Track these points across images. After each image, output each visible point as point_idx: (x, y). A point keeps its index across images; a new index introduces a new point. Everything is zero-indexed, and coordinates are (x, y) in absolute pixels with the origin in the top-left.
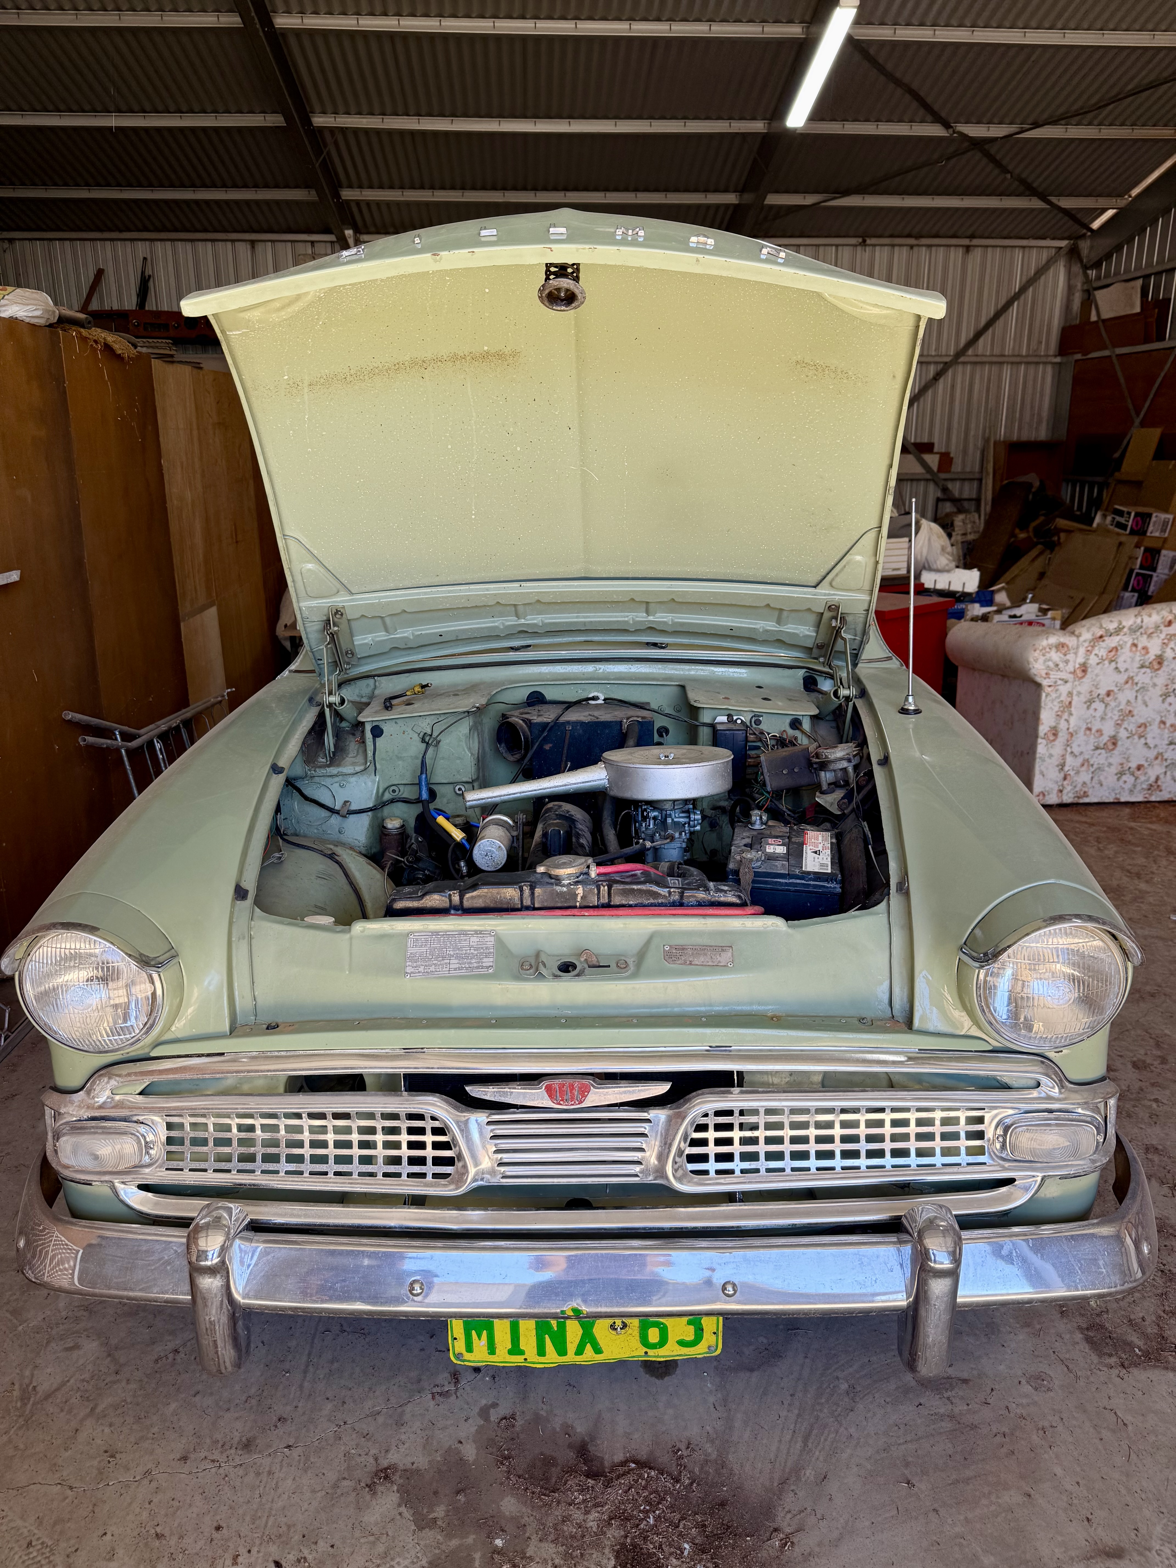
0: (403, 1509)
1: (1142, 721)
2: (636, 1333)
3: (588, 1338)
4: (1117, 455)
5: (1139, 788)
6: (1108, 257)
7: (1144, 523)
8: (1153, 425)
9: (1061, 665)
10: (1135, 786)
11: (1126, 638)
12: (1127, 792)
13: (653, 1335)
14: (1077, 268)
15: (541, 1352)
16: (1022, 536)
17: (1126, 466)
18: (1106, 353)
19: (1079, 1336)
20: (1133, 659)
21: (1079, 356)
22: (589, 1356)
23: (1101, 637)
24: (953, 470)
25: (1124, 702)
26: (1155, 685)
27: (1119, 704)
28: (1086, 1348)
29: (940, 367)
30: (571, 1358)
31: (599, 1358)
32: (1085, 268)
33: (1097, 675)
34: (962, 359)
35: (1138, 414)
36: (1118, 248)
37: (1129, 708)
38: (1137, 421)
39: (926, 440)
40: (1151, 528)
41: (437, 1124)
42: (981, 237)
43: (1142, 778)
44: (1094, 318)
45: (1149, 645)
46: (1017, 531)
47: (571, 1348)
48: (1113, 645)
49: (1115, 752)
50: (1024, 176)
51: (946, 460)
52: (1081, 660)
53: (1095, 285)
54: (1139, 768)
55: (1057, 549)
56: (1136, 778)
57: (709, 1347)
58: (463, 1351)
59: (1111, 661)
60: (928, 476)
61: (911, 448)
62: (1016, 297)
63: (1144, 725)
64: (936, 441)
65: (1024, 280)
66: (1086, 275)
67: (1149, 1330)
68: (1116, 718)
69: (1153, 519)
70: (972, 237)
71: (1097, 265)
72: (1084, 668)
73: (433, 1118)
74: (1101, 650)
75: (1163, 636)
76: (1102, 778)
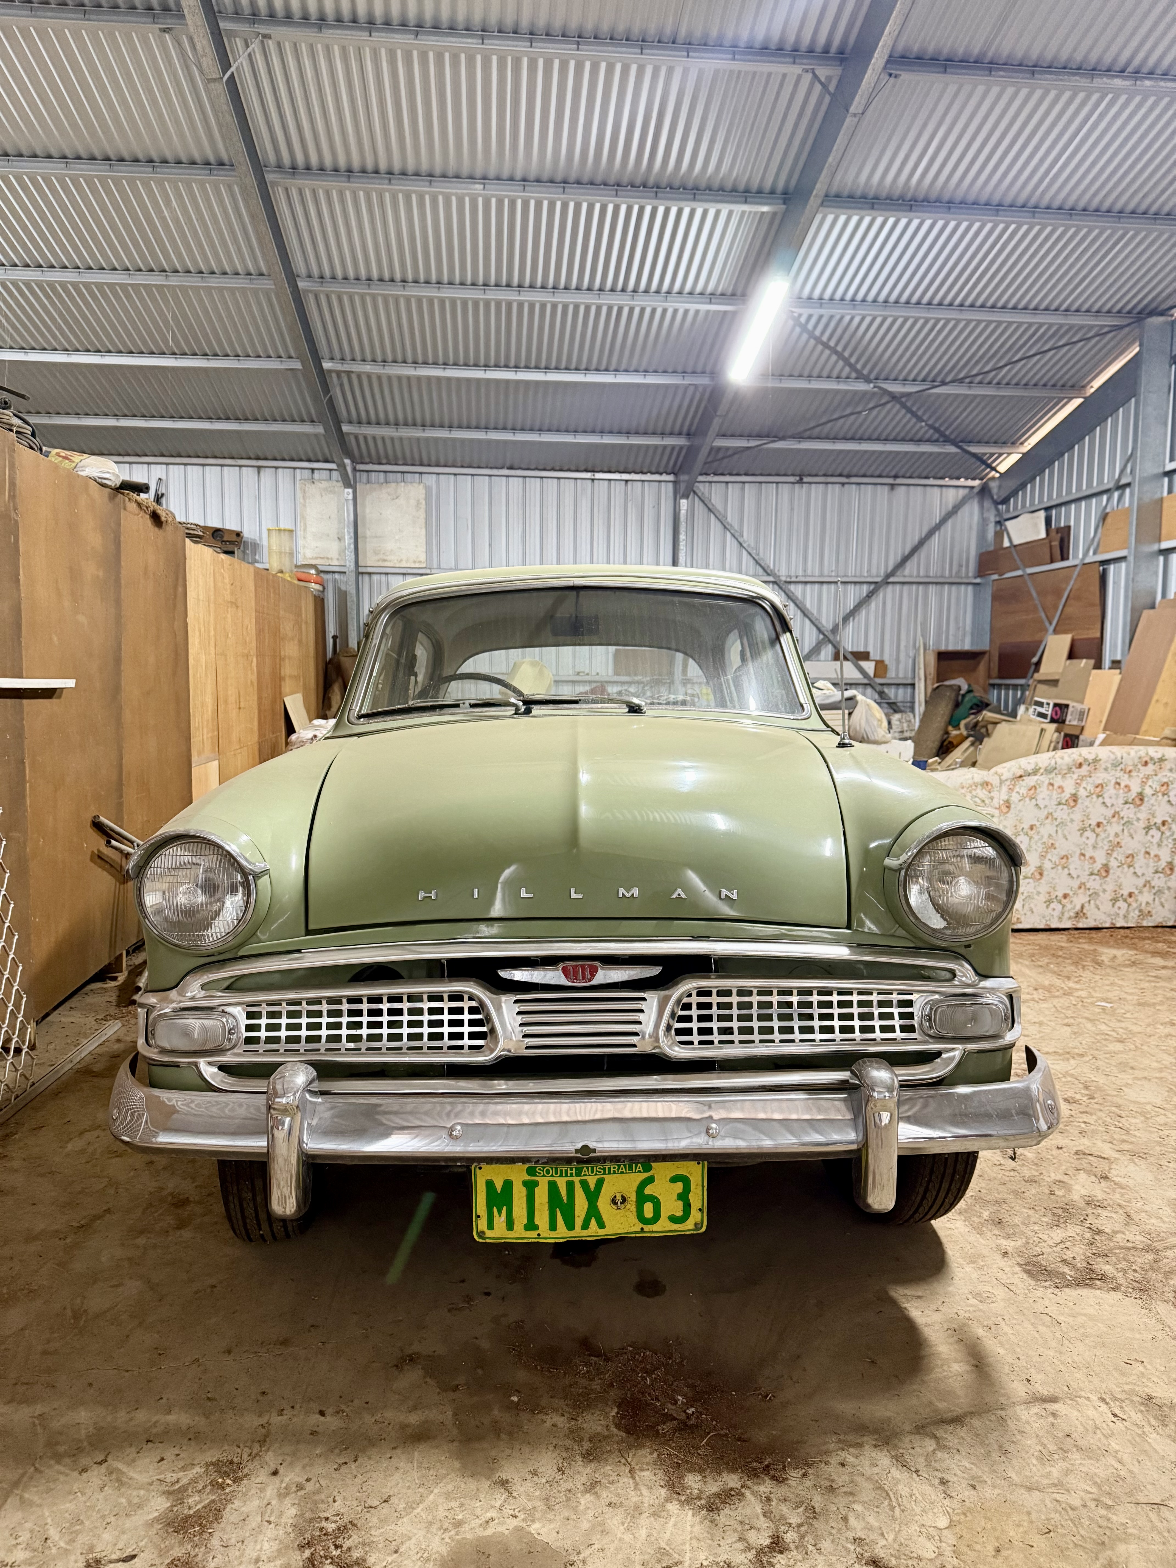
0: (428, 1380)
1: (1063, 853)
2: (633, 1208)
3: (593, 1212)
4: (1035, 660)
5: (1066, 915)
6: (1014, 493)
7: (1062, 712)
8: (1065, 632)
9: (987, 801)
10: (1063, 914)
11: (1042, 778)
12: (1056, 919)
13: (649, 1210)
14: (987, 504)
15: (553, 1227)
16: (955, 733)
17: (1043, 668)
18: (1019, 573)
19: (1017, 1269)
20: (1051, 797)
21: (996, 577)
22: (594, 1232)
23: (1021, 776)
24: (888, 675)
25: (1046, 837)
26: (1072, 821)
27: (1042, 837)
28: (1025, 1276)
29: (872, 587)
30: (578, 1233)
31: (602, 1232)
32: (996, 503)
33: (1020, 811)
34: (891, 580)
35: (1051, 624)
36: (1023, 486)
37: (1051, 841)
38: (1051, 629)
39: (862, 649)
40: (1069, 717)
41: (474, 1004)
42: (903, 477)
43: (1069, 906)
44: (1006, 544)
45: (1064, 785)
46: (950, 728)
47: (579, 1222)
48: (1032, 784)
49: (1042, 881)
50: (937, 425)
51: (881, 667)
52: (1004, 797)
53: (1006, 516)
54: (1065, 896)
55: (986, 740)
56: (1064, 906)
57: (696, 1224)
58: (485, 1230)
59: (1031, 798)
60: (866, 681)
61: (849, 656)
62: (937, 527)
63: (1065, 857)
64: (870, 649)
65: (943, 513)
66: (997, 510)
67: (1079, 1265)
68: (1040, 850)
69: (1071, 709)
70: (896, 477)
71: (1005, 501)
72: (1008, 804)
73: (471, 999)
74: (1022, 787)
75: (1075, 776)
76: (1032, 905)
